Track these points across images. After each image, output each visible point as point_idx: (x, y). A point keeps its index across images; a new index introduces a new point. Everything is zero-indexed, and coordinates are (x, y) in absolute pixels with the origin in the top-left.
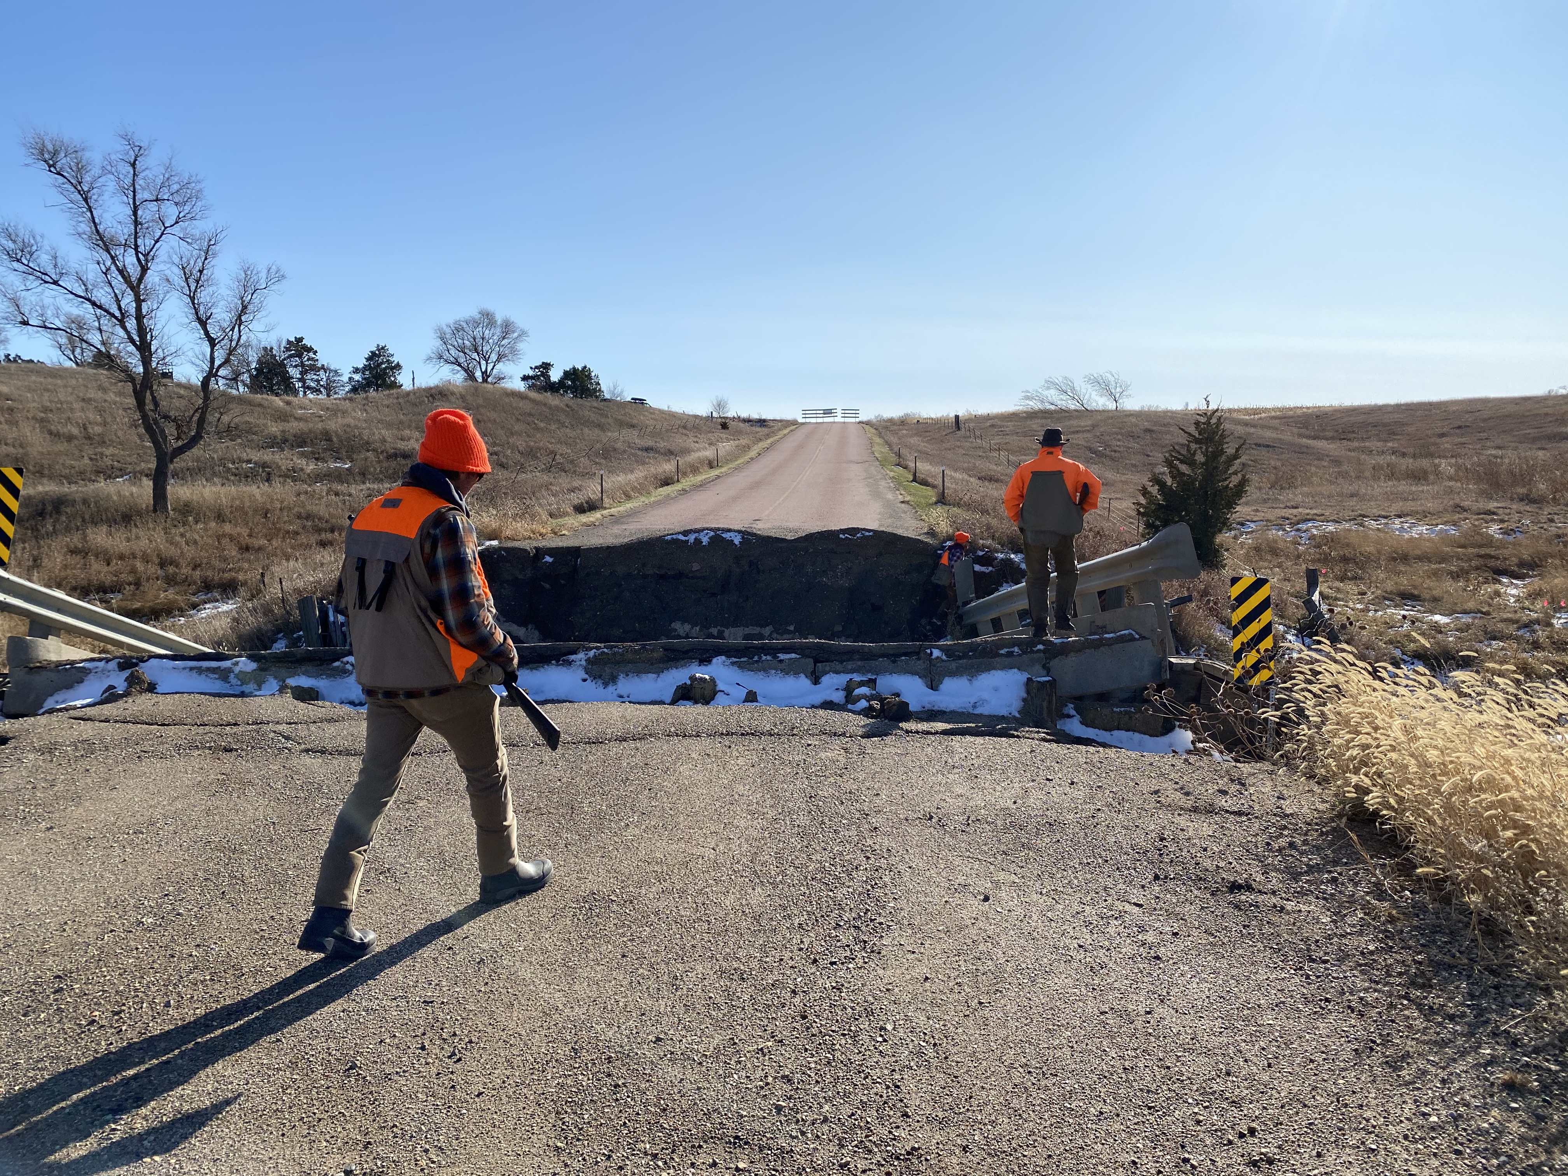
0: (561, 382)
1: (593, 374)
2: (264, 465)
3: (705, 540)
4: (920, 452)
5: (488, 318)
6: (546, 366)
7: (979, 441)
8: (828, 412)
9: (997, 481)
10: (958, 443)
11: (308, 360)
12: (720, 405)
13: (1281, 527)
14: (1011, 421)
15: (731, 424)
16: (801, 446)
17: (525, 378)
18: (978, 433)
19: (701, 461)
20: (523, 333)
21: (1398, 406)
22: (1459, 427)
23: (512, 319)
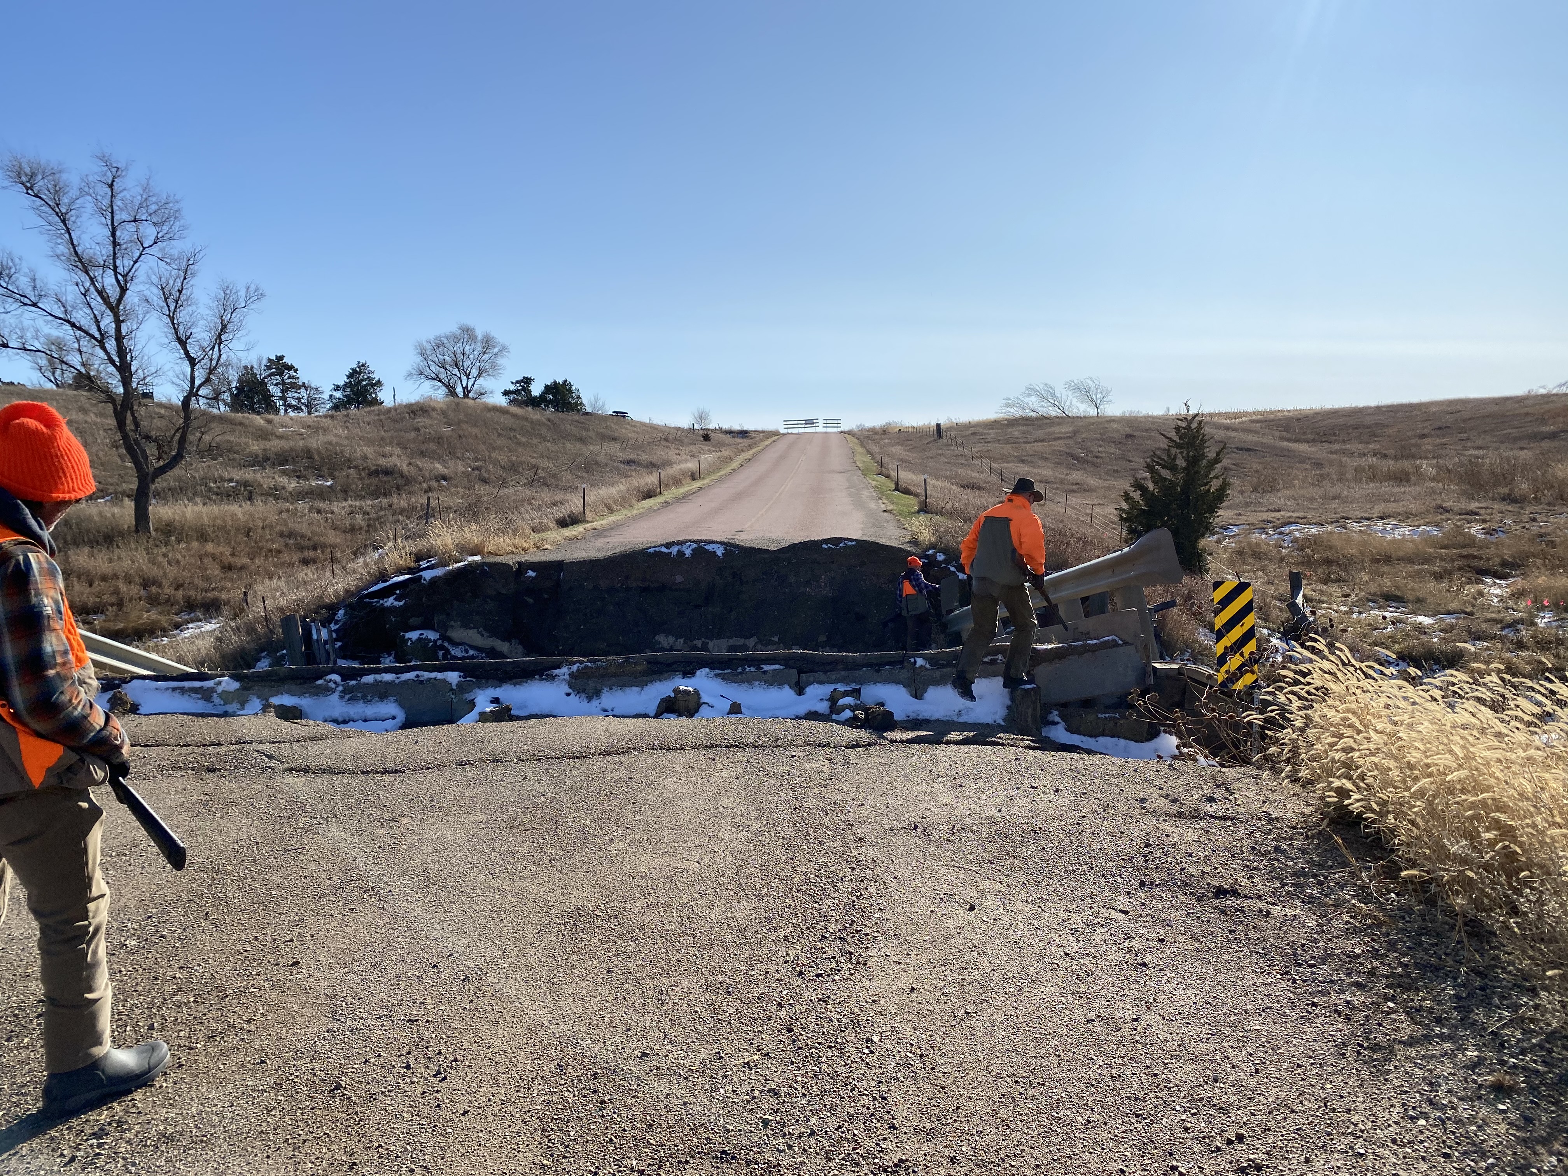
0: (542, 396)
1: (574, 388)
2: (246, 484)
3: (688, 553)
4: (902, 460)
5: (468, 334)
6: (527, 381)
7: (961, 449)
8: (809, 422)
9: (979, 488)
10: (940, 452)
11: (289, 378)
12: (702, 417)
13: (1263, 530)
14: (993, 429)
15: (712, 435)
16: (782, 457)
17: (506, 393)
18: (959, 441)
19: (684, 473)
20: (504, 349)
21: (1378, 408)
22: (1440, 428)
23: (493, 334)
